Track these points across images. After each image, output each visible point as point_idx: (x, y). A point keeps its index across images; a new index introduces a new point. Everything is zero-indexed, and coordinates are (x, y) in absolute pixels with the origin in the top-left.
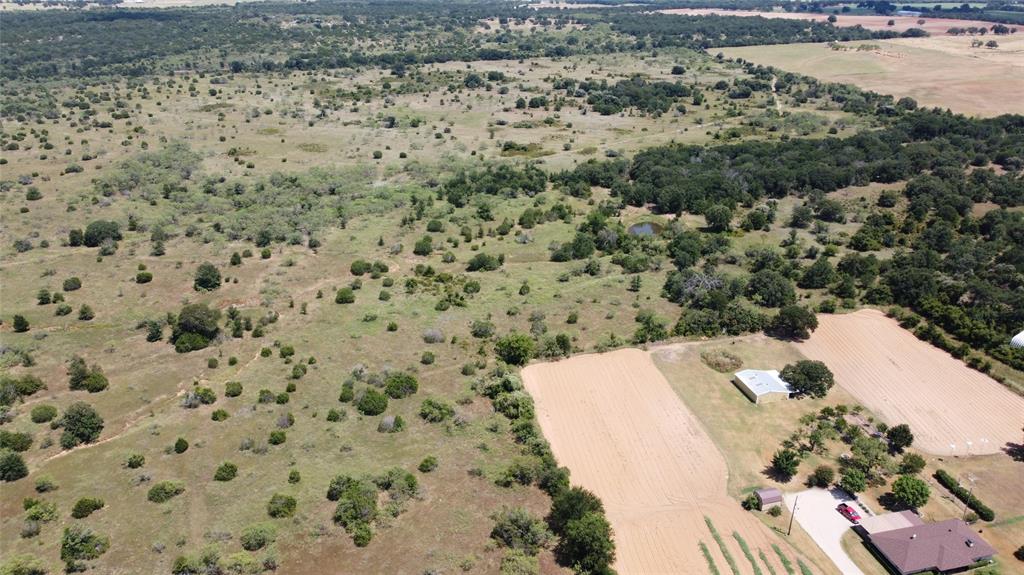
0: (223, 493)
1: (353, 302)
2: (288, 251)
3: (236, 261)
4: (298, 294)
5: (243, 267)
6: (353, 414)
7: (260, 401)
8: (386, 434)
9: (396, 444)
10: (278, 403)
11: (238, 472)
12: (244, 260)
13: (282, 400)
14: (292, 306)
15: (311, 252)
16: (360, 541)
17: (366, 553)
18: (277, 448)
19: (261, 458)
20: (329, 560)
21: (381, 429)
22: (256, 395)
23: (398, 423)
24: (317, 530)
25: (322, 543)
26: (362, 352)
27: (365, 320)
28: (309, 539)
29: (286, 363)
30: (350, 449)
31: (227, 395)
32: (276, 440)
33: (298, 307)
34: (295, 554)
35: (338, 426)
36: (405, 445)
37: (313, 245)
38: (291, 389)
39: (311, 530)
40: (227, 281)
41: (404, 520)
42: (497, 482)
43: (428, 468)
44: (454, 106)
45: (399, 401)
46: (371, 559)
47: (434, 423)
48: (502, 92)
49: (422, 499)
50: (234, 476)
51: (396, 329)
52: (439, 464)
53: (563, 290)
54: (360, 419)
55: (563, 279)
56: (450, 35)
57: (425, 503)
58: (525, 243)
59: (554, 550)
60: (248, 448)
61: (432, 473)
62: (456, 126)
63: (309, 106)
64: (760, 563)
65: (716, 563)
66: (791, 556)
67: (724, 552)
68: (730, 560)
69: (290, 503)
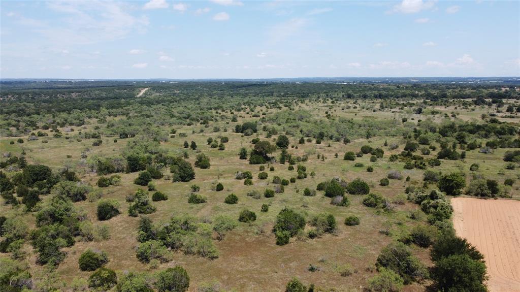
1: (353, 160)
2: (330, 143)
3: (301, 142)
4: (325, 155)
5: (304, 145)
6: (320, 195)
7: (273, 182)
9: (338, 210)
10: (281, 184)
12: (306, 142)
13: (284, 183)
14: (318, 158)
15: (343, 144)
19: (255, 200)
20: (254, 245)
21: (331, 203)
22: (273, 179)
23: (344, 201)
24: (259, 232)
25: (257, 238)
27: (356, 166)
29: (299, 173)
30: (307, 207)
31: (258, 178)
33: (321, 158)
35: (307, 198)
37: (346, 142)
38: (293, 181)
39: (256, 231)
40: (292, 147)
41: (316, 241)
42: (398, 240)
43: (350, 222)
44: (463, 110)
45: (353, 195)
46: (280, 252)
47: (370, 208)
48: (499, 107)
49: (337, 236)
50: (235, 203)
51: (372, 171)
52: (361, 224)
53: (508, 172)
54: (323, 198)
55: (510, 168)
56: (474, 91)
57: (337, 238)
58: (486, 153)
59: (427, 287)
60: (251, 196)
61: (352, 227)
62: (460, 115)
63: (378, 106)
69: (251, 216)
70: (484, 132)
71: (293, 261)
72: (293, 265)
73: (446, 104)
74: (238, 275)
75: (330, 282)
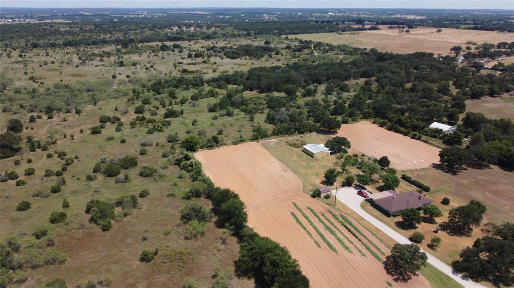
0: (21, 216)
1: (100, 133)
2: (63, 116)
3: (32, 120)
4: (69, 132)
5: (36, 123)
6: (100, 177)
7: (46, 176)
8: (120, 184)
9: (125, 187)
10: (57, 176)
11: (32, 206)
12: (37, 120)
13: (58, 174)
14: (65, 137)
15: (77, 115)
16: (106, 228)
17: (108, 234)
18: (56, 195)
19: (45, 200)
20: (86, 239)
21: (116, 182)
22: (43, 173)
23: (127, 178)
24: (80, 227)
25: (82, 232)
26: (106, 152)
27: (108, 139)
28: (74, 231)
29: (62, 159)
30: (99, 191)
31: (26, 175)
32: (55, 190)
33: (69, 137)
34: (65, 238)
35: (92, 183)
36: (131, 188)
37: (78, 112)
38: (64, 169)
39: (76, 227)
40: (27, 128)
41: (130, 218)
42: (182, 198)
43: (143, 195)
44: (155, 57)
45: (127, 170)
46: (111, 236)
47: (147, 178)
48: (180, 52)
49: (141, 208)
50: (29, 208)
51: (125, 142)
52: (151, 194)
53: (215, 122)
54: (105, 179)
55: (215, 118)
56: (153, 32)
57: (142, 210)
58: (194, 106)
59: (215, 223)
60: (37, 196)
61: (146, 197)
62: (156, 65)
63: (76, 60)
64: (322, 217)
65: (300, 219)
66: (336, 213)
67: (304, 215)
68: (306, 218)
69: (63, 216)
70: (185, 86)
71: (127, 238)
72: (129, 241)
73: (138, 51)
74: (96, 265)
75: (162, 242)
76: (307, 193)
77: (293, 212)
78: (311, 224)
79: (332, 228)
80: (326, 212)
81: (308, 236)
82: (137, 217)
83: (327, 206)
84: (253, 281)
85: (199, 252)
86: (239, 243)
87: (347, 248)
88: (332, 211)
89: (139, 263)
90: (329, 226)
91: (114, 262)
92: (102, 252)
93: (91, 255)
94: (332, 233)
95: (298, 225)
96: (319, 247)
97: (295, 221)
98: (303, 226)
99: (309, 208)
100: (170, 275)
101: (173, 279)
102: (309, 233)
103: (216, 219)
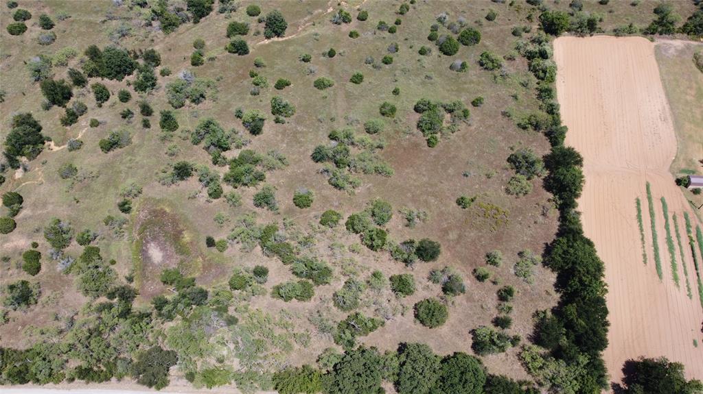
0: (355, 92)
8: (455, 72)
10: (389, 32)
16: (430, 144)
17: (433, 152)
18: (387, 67)
19: (377, 72)
20: (411, 151)
21: (452, 68)
23: (464, 66)
24: (407, 131)
25: (409, 139)
28: (401, 135)
31: (358, 18)
34: (393, 142)
35: (425, 59)
42: (519, 125)
43: (476, 103)
46: (435, 156)
50: (361, 81)
52: (485, 103)
57: (471, 128)
59: (544, 179)
64: (671, 221)
65: (642, 214)
66: (693, 223)
67: (651, 209)
68: (652, 215)
69: (393, 110)
71: (450, 166)
74: (417, 190)
76: (673, 173)
77: (640, 198)
78: (653, 227)
79: (675, 243)
80: (681, 215)
81: (640, 242)
82: (464, 138)
83: (687, 205)
84: (555, 275)
85: (515, 216)
86: (559, 220)
87: (676, 279)
88: (690, 216)
89: (455, 205)
90: (672, 239)
91: (434, 195)
92: (424, 175)
93: (414, 176)
94: (671, 249)
95: (636, 221)
96: (645, 262)
97: (636, 214)
98: (641, 226)
99: (663, 200)
100: (480, 234)
101: (482, 239)
102: (642, 239)
103: (546, 175)
